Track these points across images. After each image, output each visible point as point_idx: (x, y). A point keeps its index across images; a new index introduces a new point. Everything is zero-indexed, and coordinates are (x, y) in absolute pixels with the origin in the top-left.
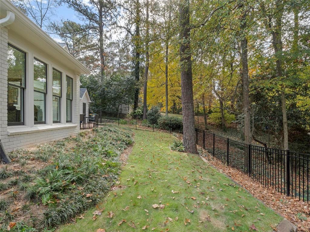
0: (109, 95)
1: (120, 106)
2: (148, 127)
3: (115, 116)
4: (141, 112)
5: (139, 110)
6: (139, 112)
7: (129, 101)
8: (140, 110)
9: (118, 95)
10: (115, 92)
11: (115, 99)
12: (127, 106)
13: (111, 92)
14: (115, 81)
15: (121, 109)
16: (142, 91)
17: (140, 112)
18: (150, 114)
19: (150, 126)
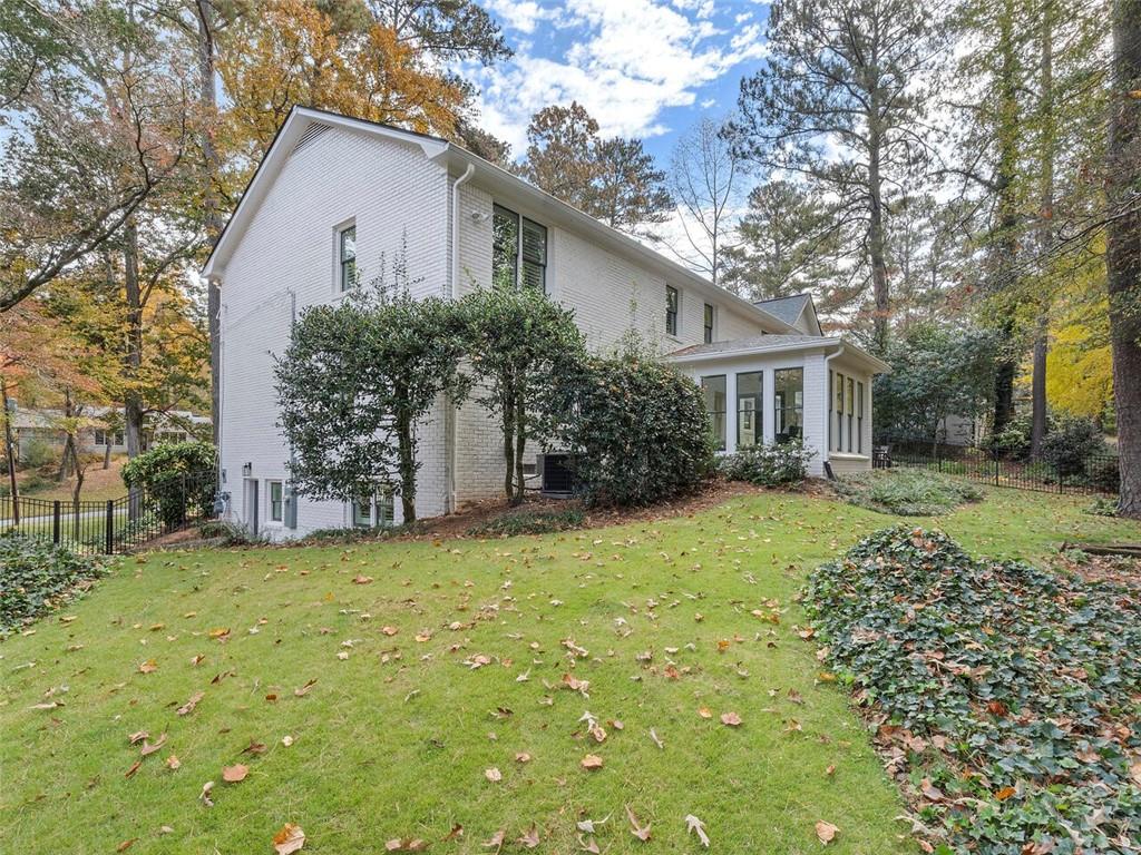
0: (904, 393)
1: (942, 421)
2: (1046, 483)
3: (922, 454)
4: (1022, 438)
5: (1011, 432)
6: (1013, 440)
7: (974, 406)
8: (1018, 433)
9: (935, 390)
10: (925, 382)
11: (923, 402)
12: (968, 420)
13: (913, 383)
14: (924, 347)
15: (944, 431)
16: (1027, 365)
17: (1016, 437)
18: (1056, 444)
19: (1052, 481)
